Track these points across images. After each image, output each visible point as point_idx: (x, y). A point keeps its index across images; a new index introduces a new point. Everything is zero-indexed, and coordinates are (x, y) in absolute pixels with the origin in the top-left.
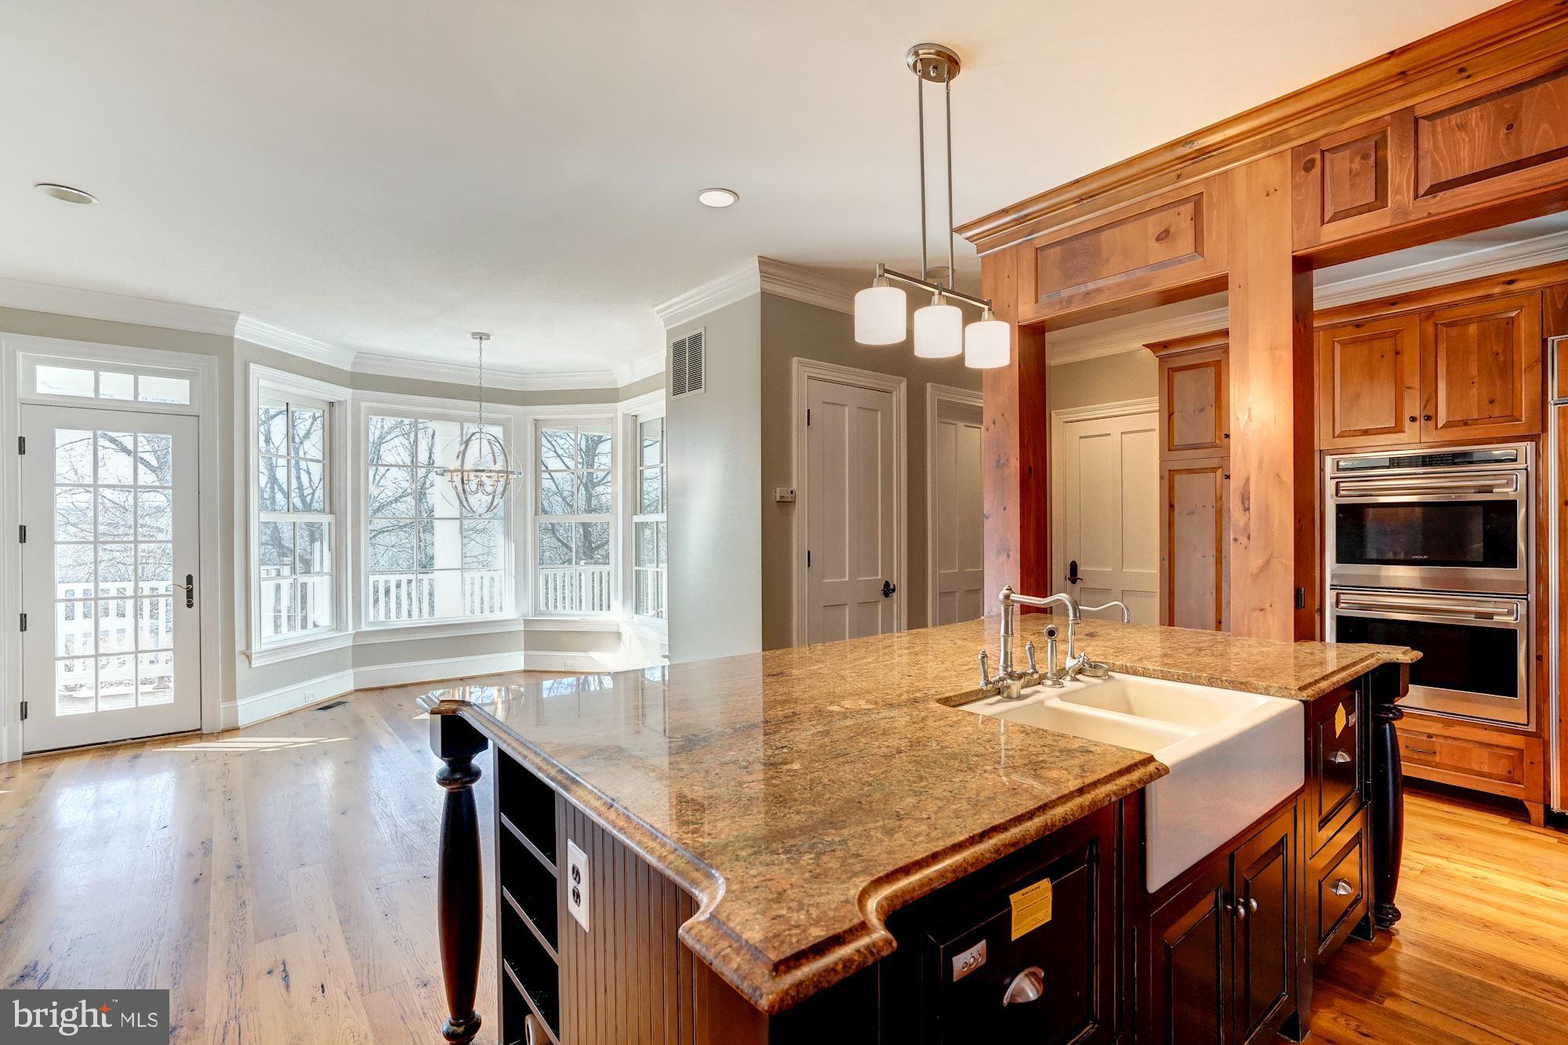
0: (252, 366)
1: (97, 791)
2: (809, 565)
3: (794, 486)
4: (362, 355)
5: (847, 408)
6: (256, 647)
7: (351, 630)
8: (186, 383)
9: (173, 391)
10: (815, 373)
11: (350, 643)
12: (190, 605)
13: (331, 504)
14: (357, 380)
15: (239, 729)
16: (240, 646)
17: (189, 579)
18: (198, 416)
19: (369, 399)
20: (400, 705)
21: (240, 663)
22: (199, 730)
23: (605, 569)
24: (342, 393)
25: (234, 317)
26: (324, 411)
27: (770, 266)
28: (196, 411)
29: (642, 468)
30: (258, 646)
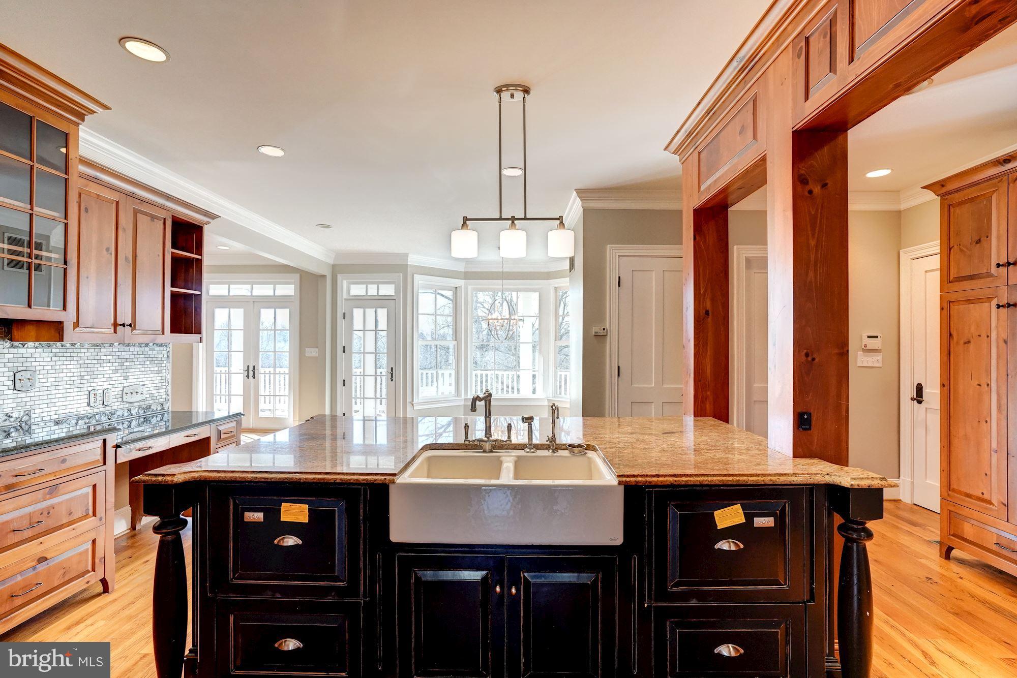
0: (415, 275)
2: (619, 375)
3: (607, 326)
5: (654, 272)
6: (415, 401)
7: (463, 397)
8: (392, 286)
9: (388, 290)
10: (623, 252)
11: (463, 403)
12: (392, 380)
13: (456, 337)
14: (467, 276)
16: (409, 400)
17: (392, 368)
18: (395, 299)
19: (473, 284)
21: (409, 407)
23: (567, 373)
24: (460, 283)
25: (406, 255)
26: (453, 291)
27: (583, 193)
28: (395, 297)
30: (417, 400)
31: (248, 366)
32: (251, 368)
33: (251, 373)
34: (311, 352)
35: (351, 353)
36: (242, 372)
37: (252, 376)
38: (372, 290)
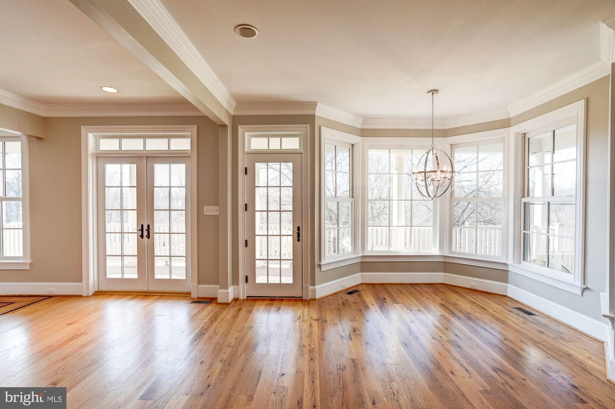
0: (322, 128)
1: (268, 316)
4: (366, 119)
6: (323, 262)
8: (297, 139)
9: (293, 143)
11: (360, 260)
12: (299, 240)
13: (352, 193)
14: (363, 132)
15: (316, 300)
16: (316, 261)
17: (299, 229)
18: (302, 153)
20: (384, 298)
21: (317, 269)
22: (301, 297)
24: (357, 140)
25: (314, 105)
26: (349, 149)
28: (301, 150)
29: (528, 167)
31: (142, 226)
32: (145, 228)
33: (145, 233)
34: (209, 210)
35: (254, 211)
36: (136, 231)
37: (147, 236)
38: (275, 144)
